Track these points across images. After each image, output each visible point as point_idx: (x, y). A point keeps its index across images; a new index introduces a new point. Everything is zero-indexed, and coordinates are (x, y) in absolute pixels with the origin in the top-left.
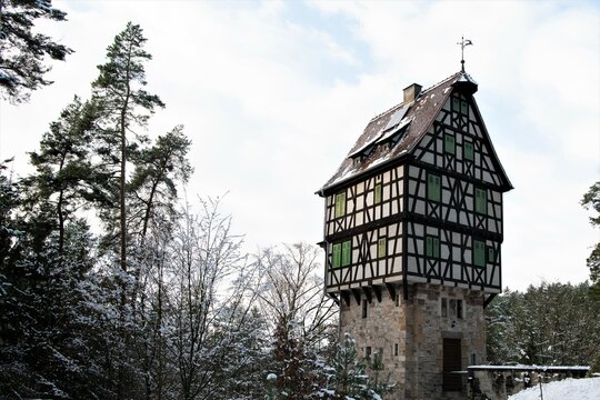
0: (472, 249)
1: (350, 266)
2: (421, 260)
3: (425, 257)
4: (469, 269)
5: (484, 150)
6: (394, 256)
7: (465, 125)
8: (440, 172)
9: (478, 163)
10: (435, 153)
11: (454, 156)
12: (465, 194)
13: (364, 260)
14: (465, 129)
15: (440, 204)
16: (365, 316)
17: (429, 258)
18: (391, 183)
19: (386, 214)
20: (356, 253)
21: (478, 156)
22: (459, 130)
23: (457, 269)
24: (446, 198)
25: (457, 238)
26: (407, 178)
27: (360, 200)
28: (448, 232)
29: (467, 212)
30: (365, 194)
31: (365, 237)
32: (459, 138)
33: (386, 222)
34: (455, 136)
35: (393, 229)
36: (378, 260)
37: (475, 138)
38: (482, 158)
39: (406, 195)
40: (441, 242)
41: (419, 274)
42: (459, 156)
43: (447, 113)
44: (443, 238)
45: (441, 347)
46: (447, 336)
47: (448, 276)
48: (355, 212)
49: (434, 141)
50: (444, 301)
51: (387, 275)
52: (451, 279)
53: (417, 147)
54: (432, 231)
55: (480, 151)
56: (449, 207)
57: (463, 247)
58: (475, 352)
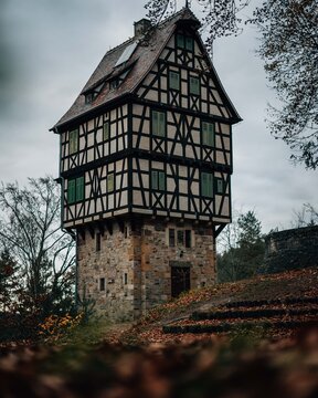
0: (199, 181)
1: (83, 201)
2: (147, 194)
3: (151, 190)
4: (197, 201)
5: (211, 84)
6: (121, 190)
7: (190, 60)
8: (164, 108)
9: (204, 97)
10: (159, 90)
11: (179, 92)
12: (191, 128)
13: (96, 195)
14: (190, 65)
15: (166, 139)
16: (99, 249)
17: (154, 191)
18: (117, 121)
19: (113, 151)
20: (88, 188)
21: (204, 90)
22: (184, 66)
23: (184, 201)
24: (171, 133)
25: (183, 171)
26: (130, 116)
27: (91, 137)
28: (174, 166)
29: (194, 145)
30: (95, 131)
31: (96, 173)
32: (184, 74)
33: (114, 158)
34: (180, 73)
35: (119, 166)
36: (107, 194)
37: (201, 74)
38: (209, 92)
39: (130, 132)
40: (167, 176)
41: (145, 207)
42: (184, 92)
43: (171, 50)
44: (169, 172)
45: (168, 275)
46: (176, 264)
47: (174, 207)
48: (87, 149)
49: (158, 78)
50: (171, 231)
51: (115, 209)
52: (178, 211)
53: (141, 85)
54: (158, 165)
55: (207, 85)
56: (175, 141)
57: (190, 180)
58: (205, 280)
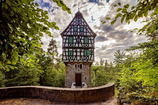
0: (84, 52)
3: (68, 56)
4: (83, 57)
5: (87, 28)
7: (80, 23)
8: (73, 36)
9: (85, 31)
10: (71, 32)
11: (77, 31)
12: (81, 39)
15: (73, 43)
17: (70, 56)
22: (78, 25)
23: (78, 58)
24: (75, 41)
25: (78, 50)
26: (63, 39)
28: (76, 49)
32: (79, 27)
34: (77, 27)
37: (84, 26)
40: (73, 52)
41: (67, 60)
42: (79, 31)
43: (74, 22)
45: (75, 76)
46: (77, 73)
47: (76, 59)
49: (71, 29)
50: (76, 65)
52: (77, 60)
54: (71, 50)
56: (76, 43)
57: (81, 52)
58: (86, 77)
